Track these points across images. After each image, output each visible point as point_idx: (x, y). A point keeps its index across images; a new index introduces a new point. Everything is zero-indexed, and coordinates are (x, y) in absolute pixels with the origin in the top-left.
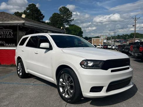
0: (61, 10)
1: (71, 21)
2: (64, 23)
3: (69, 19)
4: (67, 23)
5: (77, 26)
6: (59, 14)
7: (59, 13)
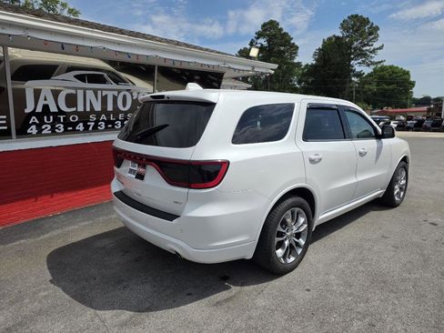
0: (344, 26)
1: (374, 51)
2: (352, 59)
3: (368, 48)
4: (360, 61)
5: (397, 68)
6: (338, 38)
7: (341, 35)
